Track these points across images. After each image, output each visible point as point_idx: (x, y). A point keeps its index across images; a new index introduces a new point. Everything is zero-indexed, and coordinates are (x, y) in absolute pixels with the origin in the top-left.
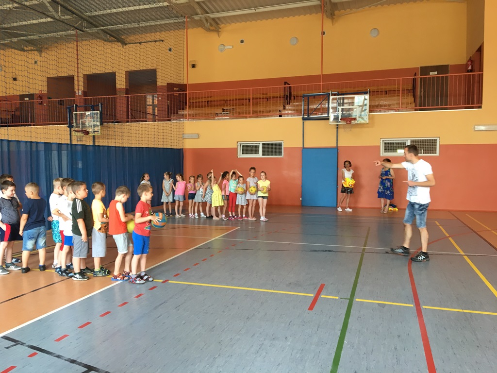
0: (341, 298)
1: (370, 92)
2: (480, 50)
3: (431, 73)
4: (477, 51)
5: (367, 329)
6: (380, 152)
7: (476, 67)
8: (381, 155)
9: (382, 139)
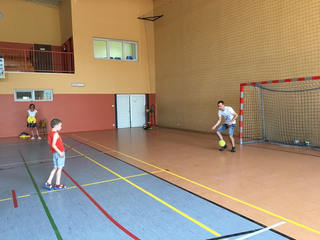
0: (32, 195)
1: (4, 57)
2: (71, 40)
3: (41, 49)
4: (68, 40)
5: (60, 206)
6: (14, 98)
7: (69, 49)
8: (15, 101)
9: (15, 90)
